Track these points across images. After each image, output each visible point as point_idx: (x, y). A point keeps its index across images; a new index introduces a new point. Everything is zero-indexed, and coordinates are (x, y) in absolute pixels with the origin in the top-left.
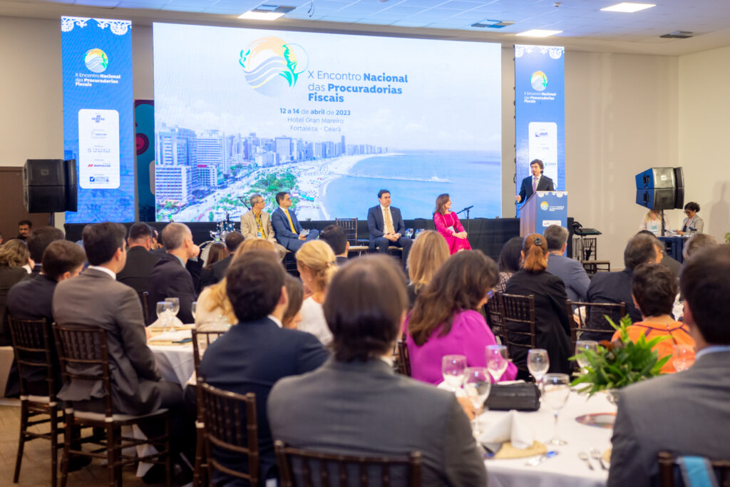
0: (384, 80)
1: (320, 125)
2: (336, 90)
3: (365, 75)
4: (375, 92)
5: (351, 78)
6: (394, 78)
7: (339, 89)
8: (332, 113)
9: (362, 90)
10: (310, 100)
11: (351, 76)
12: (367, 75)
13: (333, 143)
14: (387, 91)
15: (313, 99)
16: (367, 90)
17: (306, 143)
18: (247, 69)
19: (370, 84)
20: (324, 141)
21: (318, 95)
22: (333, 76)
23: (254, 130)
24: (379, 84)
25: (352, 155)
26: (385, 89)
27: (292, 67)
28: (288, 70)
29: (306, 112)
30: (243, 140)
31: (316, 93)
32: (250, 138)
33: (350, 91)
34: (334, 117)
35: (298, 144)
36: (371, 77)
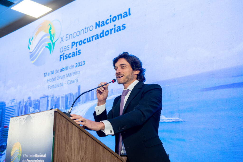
0: (111, 22)
1: (65, 81)
2: (76, 46)
3: (96, 23)
4: (103, 36)
5: (86, 31)
6: (118, 16)
7: (78, 44)
8: (72, 67)
9: (94, 38)
10: (60, 60)
11: (86, 29)
12: (98, 23)
13: (72, 94)
14: (113, 31)
15: (62, 59)
16: (97, 37)
17: (56, 97)
18: (31, 51)
19: (99, 31)
20: (67, 93)
21: (65, 55)
22: (75, 35)
23: (30, 94)
24: (106, 28)
25: (85, 103)
26: (111, 30)
27: (52, 38)
28: (50, 42)
29: (57, 71)
30: (25, 104)
31: (64, 54)
32: (28, 101)
33: (86, 43)
34: (75, 69)
35: (51, 100)
36: (101, 24)
